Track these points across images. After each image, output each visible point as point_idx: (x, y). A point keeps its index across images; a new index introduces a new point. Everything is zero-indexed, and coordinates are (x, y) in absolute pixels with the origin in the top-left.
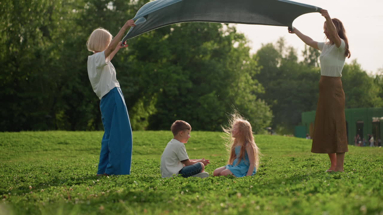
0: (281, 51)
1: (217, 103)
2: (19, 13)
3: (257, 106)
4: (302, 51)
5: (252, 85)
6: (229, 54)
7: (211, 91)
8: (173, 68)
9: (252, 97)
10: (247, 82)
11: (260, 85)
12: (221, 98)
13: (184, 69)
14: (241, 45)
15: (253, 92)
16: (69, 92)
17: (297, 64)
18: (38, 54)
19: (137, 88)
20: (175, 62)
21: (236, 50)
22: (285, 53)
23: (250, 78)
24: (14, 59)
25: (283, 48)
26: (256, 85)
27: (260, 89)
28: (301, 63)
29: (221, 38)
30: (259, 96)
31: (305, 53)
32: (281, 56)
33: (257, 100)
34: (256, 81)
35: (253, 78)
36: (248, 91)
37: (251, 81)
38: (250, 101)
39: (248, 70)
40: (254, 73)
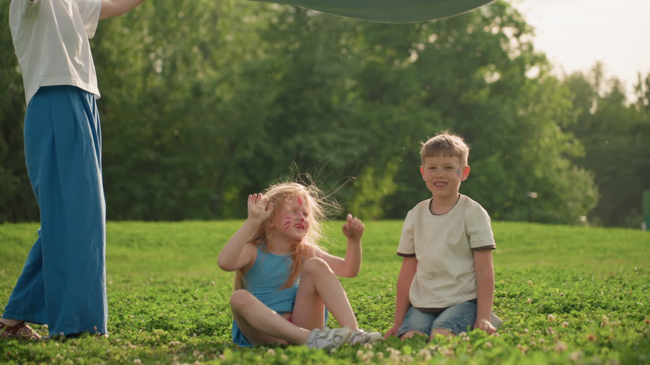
0: (597, 84)
1: (502, 174)
2: (163, 20)
3: (571, 178)
4: (634, 86)
5: (563, 142)
6: (523, 88)
7: (491, 154)
8: (425, 113)
9: (563, 163)
10: (554, 136)
11: (577, 142)
12: (508, 166)
13: (444, 116)
14: (542, 73)
15: (565, 155)
16: (248, 155)
17: (625, 108)
18: (197, 91)
19: (365, 148)
20: (428, 103)
21: (534, 81)
22: (604, 90)
23: (557, 129)
24: (156, 100)
25: (600, 80)
26: (571, 141)
27: (578, 149)
28: (633, 106)
29: (508, 61)
30: (576, 162)
31: (638, 88)
32: (597, 94)
33: (570, 168)
34: (570, 135)
35: (564, 130)
36: (555, 152)
37: (560, 136)
38: (559, 171)
39: (554, 118)
40: (566, 122)
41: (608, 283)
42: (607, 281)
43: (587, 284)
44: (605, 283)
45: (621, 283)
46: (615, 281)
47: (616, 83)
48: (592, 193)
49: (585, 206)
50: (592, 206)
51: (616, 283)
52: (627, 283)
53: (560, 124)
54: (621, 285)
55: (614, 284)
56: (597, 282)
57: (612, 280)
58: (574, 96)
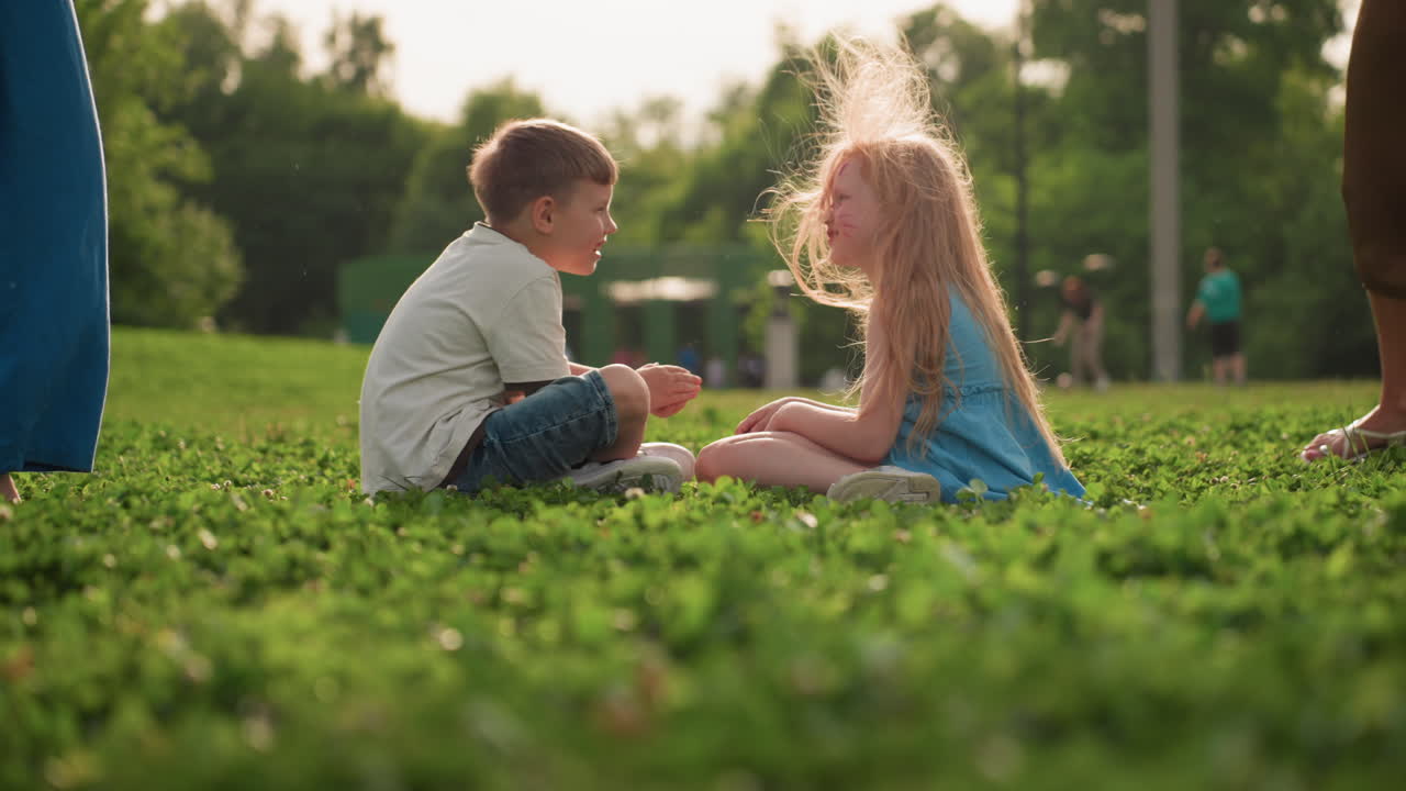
0: (240, 25)
3: (179, 230)
9: (162, 195)
10: (138, 133)
11: (192, 147)
15: (164, 175)
22: (255, 40)
23: (147, 118)
26: (178, 144)
27: (194, 163)
28: (319, 80)
30: (189, 191)
31: (331, 39)
32: (237, 49)
33: (178, 207)
34: (176, 131)
35: (165, 118)
36: (143, 167)
37: (155, 134)
38: (151, 211)
39: (140, 90)
40: (168, 100)
41: (270, 457)
42: (264, 451)
43: (199, 460)
44: (259, 455)
45: (311, 455)
46: (290, 449)
47: (281, 28)
48: (228, 265)
49: (209, 294)
50: (227, 293)
51: (293, 454)
52: (333, 454)
53: (154, 106)
54: (313, 461)
55: (289, 459)
56: (234, 454)
57: (281, 448)
58: (185, 41)
